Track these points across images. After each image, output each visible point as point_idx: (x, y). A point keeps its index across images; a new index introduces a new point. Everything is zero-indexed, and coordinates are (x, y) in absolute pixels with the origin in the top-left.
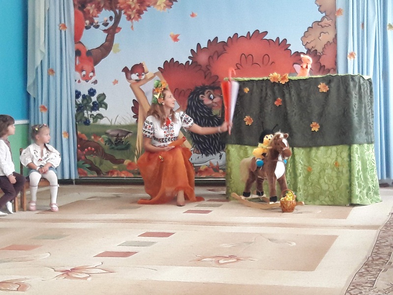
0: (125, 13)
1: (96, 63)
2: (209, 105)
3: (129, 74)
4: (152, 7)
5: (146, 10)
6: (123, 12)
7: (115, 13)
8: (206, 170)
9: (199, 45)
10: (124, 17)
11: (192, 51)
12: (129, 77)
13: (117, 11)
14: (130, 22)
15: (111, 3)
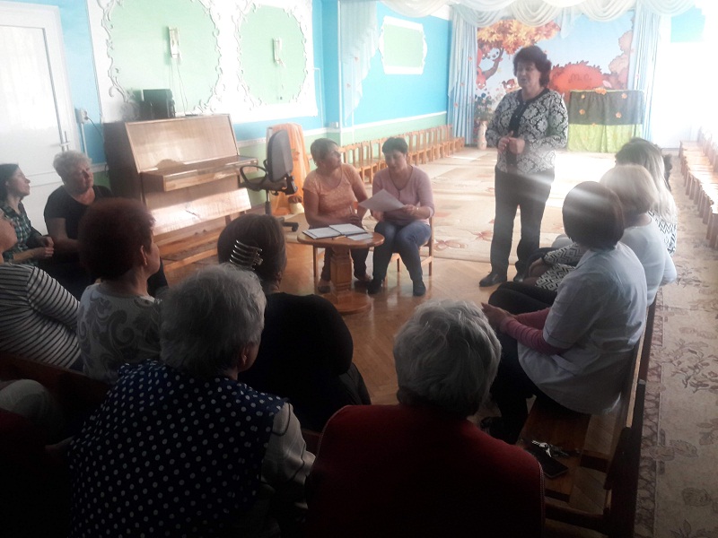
0: (506, 50)
1: (487, 78)
3: (506, 85)
10: (505, 52)
13: (502, 49)
15: (498, 44)
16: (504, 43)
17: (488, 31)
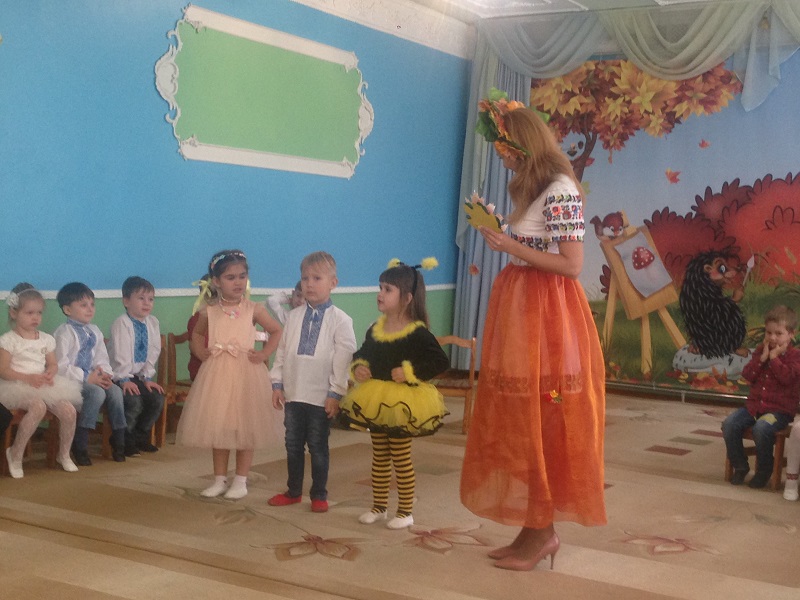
0: (602, 137)
2: (717, 281)
3: (600, 227)
4: (642, 130)
5: (632, 134)
6: (598, 136)
7: (588, 138)
8: (706, 380)
9: (709, 190)
10: (599, 144)
11: (698, 198)
12: (600, 231)
13: (591, 134)
14: (607, 152)
15: (582, 122)
16: (596, 120)
17: (558, 86)
